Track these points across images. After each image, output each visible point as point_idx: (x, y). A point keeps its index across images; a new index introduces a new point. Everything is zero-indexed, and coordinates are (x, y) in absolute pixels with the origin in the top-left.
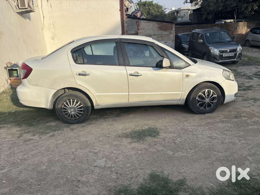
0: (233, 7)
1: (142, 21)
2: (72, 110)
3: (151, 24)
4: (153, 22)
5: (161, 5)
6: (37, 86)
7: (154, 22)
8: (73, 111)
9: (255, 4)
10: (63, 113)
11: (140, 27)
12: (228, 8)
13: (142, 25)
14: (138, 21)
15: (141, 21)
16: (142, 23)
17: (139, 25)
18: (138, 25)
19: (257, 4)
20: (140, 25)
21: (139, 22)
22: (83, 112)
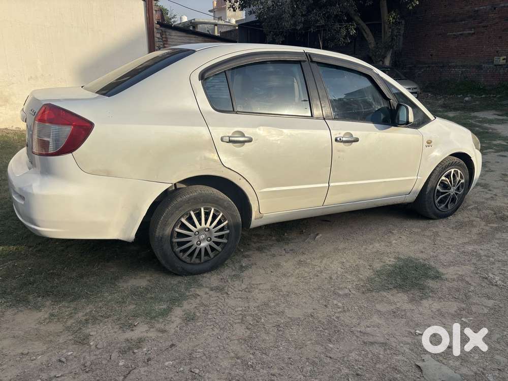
0: (319, 26)
1: (174, 33)
2: (202, 237)
3: (192, 40)
4: (195, 37)
5: (166, 8)
6: (108, 174)
7: (197, 37)
8: (204, 239)
9: (351, 25)
10: (178, 249)
11: (169, 45)
12: (310, 28)
13: (173, 40)
14: (165, 32)
15: (170, 31)
16: (172, 37)
17: (167, 41)
18: (165, 41)
19: (354, 25)
20: (169, 40)
21: (167, 34)
22: (227, 239)
